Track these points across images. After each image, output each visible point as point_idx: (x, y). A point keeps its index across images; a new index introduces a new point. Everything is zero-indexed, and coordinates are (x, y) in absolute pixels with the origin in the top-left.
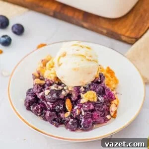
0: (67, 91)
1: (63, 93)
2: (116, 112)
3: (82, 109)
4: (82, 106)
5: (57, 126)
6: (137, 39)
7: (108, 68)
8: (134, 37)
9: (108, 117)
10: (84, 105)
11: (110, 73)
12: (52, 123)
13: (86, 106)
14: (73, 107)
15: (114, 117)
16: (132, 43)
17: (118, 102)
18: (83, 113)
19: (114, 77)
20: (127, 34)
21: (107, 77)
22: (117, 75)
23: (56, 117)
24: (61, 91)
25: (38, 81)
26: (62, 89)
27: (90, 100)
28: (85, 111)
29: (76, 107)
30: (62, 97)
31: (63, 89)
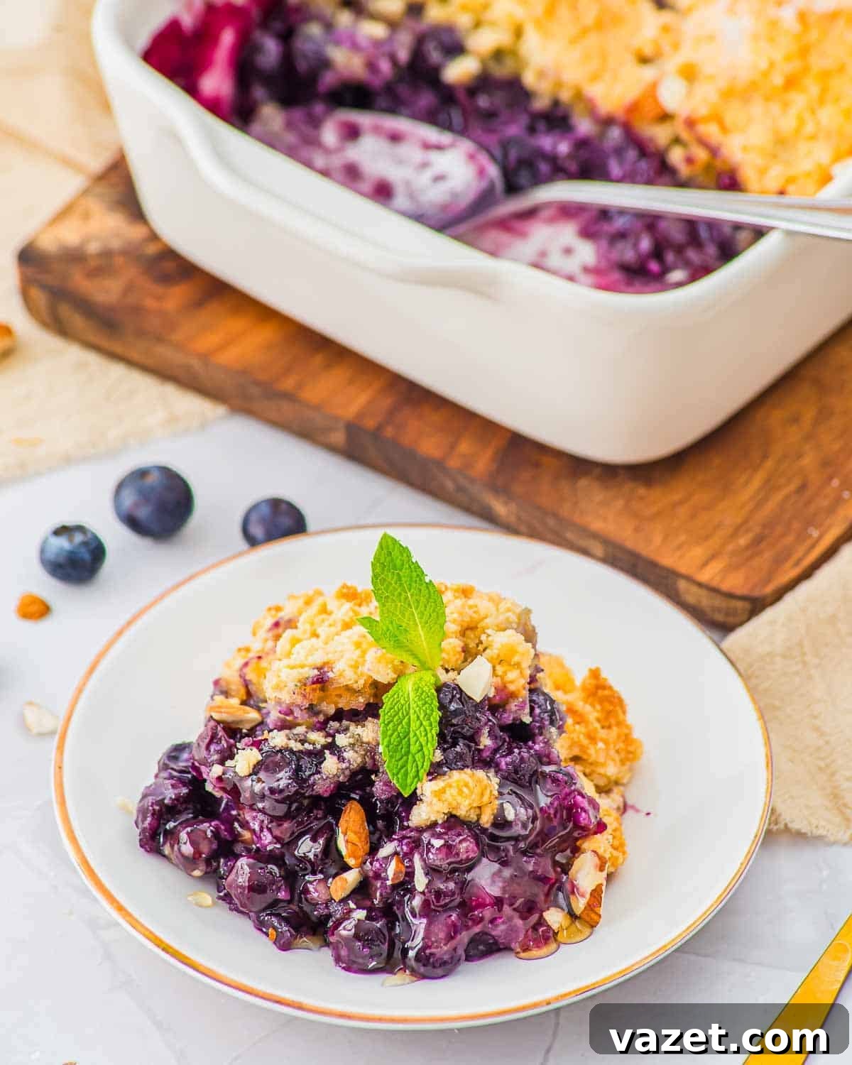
0: (349, 754)
1: (331, 765)
2: (596, 894)
3: (417, 858)
4: (416, 845)
5: (285, 947)
6: (757, 606)
7: (595, 674)
8: (740, 591)
9: (554, 917)
10: (426, 837)
11: (602, 701)
12: (261, 926)
13: (437, 843)
14: (373, 850)
15: (587, 920)
16: (731, 620)
17: (619, 847)
18: (421, 881)
19: (620, 724)
20: (705, 576)
21: (580, 719)
22: (637, 718)
23: (282, 895)
24: (318, 756)
25: (232, 709)
26: (325, 747)
27: (461, 813)
28: (431, 871)
29: (387, 849)
30: (321, 786)
31: (332, 747)
